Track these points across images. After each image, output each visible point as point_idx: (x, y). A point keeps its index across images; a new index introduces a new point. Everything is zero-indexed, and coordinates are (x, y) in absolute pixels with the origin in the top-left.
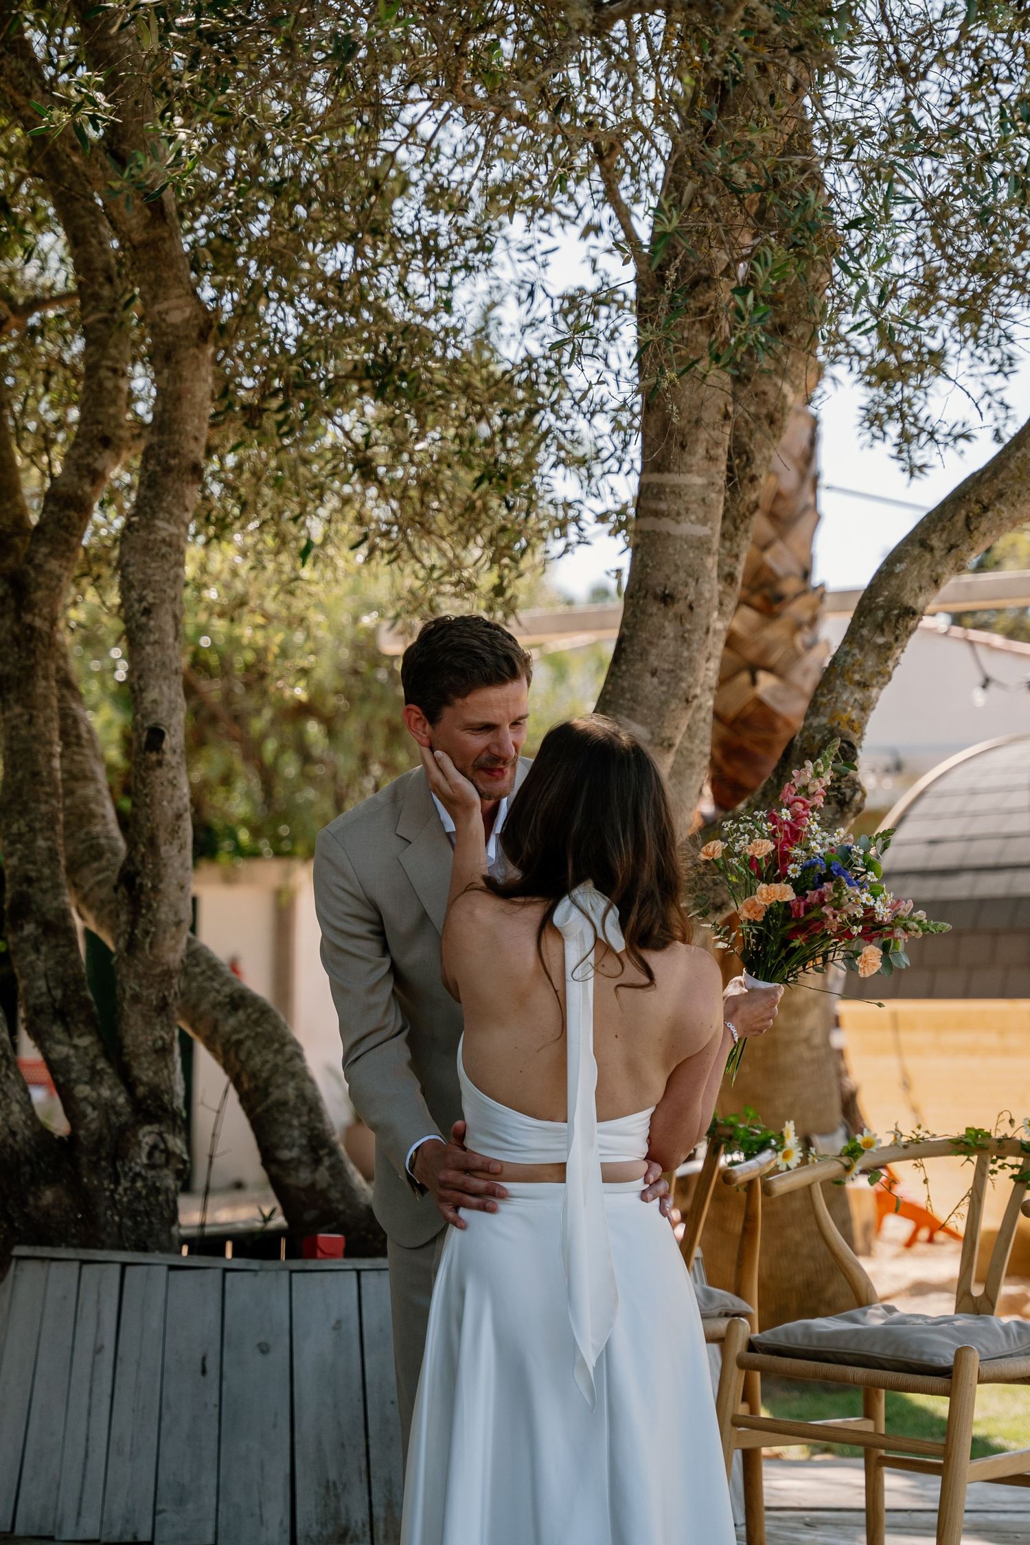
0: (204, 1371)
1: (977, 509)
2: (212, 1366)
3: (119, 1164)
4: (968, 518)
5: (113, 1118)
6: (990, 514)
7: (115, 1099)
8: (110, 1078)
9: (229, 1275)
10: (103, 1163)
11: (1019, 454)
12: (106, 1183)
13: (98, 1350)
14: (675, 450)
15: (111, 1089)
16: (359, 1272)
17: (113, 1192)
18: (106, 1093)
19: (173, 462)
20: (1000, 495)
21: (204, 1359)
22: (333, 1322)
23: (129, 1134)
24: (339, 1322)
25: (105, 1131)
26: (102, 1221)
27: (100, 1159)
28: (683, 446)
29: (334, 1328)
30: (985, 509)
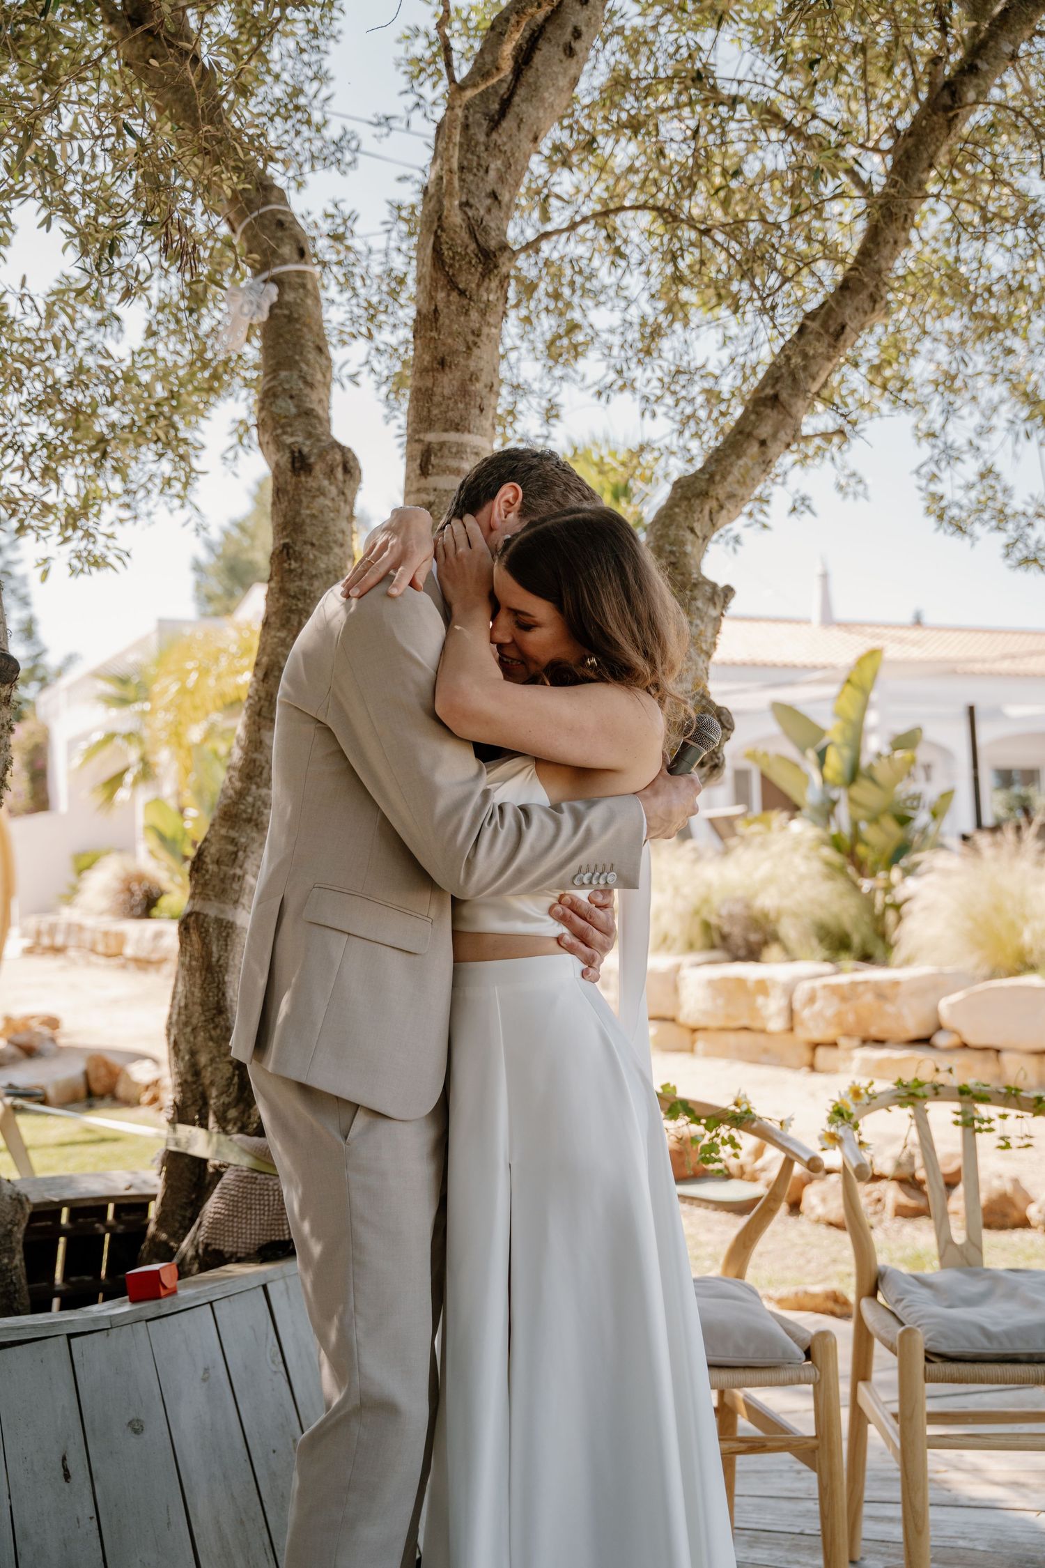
0: (67, 1476)
1: (714, 504)
2: (77, 1465)
4: (711, 512)
6: (724, 512)
9: (73, 1341)
11: (741, 462)
14: (477, 411)
16: (211, 1303)
20: (731, 496)
21: (64, 1459)
22: (201, 1372)
24: (206, 1370)
28: (482, 410)
29: (204, 1380)
30: (721, 507)
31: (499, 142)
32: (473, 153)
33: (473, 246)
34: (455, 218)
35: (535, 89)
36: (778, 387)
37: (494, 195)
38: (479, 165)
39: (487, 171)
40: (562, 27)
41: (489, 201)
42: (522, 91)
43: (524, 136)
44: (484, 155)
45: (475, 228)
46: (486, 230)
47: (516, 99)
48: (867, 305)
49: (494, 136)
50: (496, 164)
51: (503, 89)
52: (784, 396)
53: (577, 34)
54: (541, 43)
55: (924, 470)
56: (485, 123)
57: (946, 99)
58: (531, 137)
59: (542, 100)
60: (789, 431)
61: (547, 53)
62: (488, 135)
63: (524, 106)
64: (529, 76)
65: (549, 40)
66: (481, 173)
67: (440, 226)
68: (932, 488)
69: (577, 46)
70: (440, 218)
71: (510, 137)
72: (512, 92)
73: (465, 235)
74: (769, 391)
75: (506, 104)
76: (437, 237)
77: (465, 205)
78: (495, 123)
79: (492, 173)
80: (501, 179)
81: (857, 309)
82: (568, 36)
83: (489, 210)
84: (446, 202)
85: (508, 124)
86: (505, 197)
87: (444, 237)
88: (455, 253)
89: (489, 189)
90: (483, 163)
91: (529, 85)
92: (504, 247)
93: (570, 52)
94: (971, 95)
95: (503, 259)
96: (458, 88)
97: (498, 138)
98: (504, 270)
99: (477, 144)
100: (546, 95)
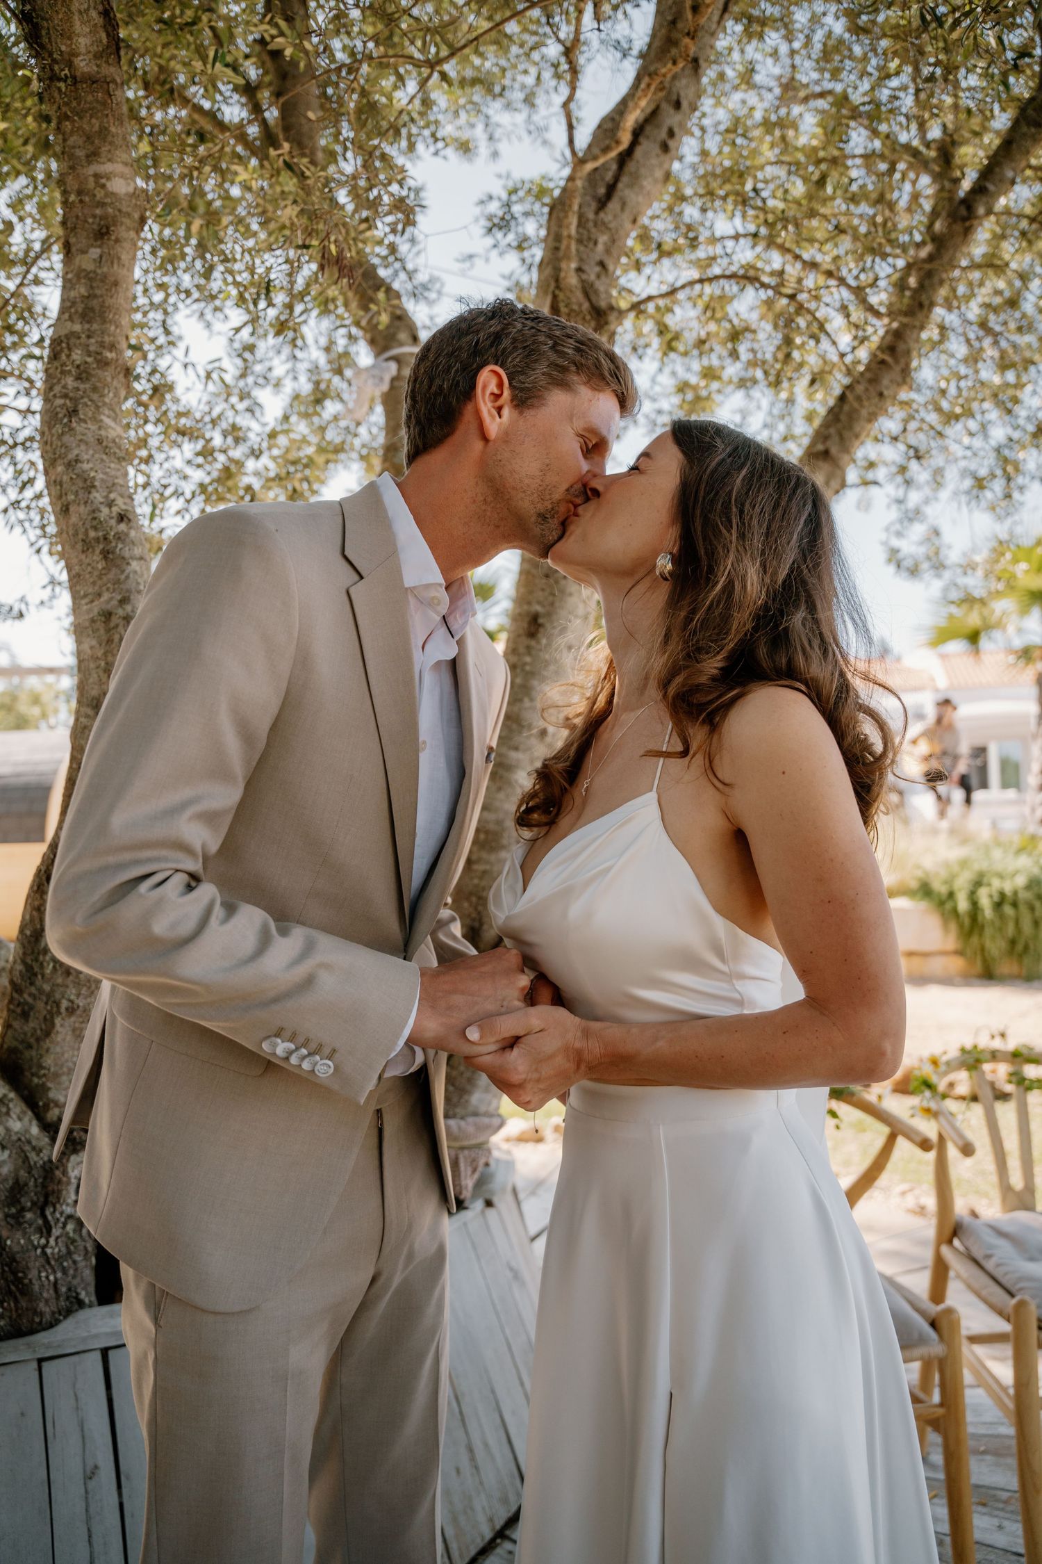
3: (48, 1212)
5: (33, 1156)
7: (27, 1131)
8: (17, 1106)
10: (29, 1215)
12: (35, 1238)
13: (90, 1475)
15: (20, 1119)
17: (44, 1247)
18: (16, 1126)
19: (109, 355)
23: (58, 1173)
25: (23, 1173)
26: (36, 1288)
27: (23, 1209)
31: (606, 220)
32: (584, 228)
33: (586, 305)
34: (573, 280)
35: (636, 177)
36: (829, 443)
37: (602, 264)
38: (589, 239)
39: (596, 243)
40: (659, 126)
41: (598, 269)
42: (625, 179)
43: (626, 218)
44: (593, 230)
45: (588, 290)
46: (596, 292)
47: (620, 185)
48: (899, 379)
49: (602, 215)
50: (603, 239)
51: (609, 176)
52: (834, 450)
53: (671, 134)
54: (642, 139)
55: (893, 529)
56: (594, 205)
57: (963, 211)
58: (631, 218)
59: (642, 187)
60: (839, 481)
61: (647, 148)
62: (597, 213)
63: (627, 192)
64: (631, 166)
65: (648, 137)
66: (591, 245)
67: (558, 287)
68: (895, 543)
69: (671, 144)
70: (557, 280)
71: (615, 216)
72: (617, 179)
73: (579, 295)
74: (820, 447)
75: (611, 189)
76: (555, 297)
77: (579, 270)
78: (602, 203)
79: (600, 247)
80: (608, 251)
81: (891, 381)
82: (663, 134)
83: (598, 276)
84: (563, 265)
85: (613, 205)
86: (611, 267)
87: (561, 296)
88: (572, 310)
89: (598, 258)
90: (593, 236)
91: (631, 174)
92: (612, 308)
93: (665, 148)
94: (981, 211)
95: (612, 317)
96: (579, 162)
97: (606, 216)
98: (612, 327)
99: (588, 220)
100: (645, 183)
